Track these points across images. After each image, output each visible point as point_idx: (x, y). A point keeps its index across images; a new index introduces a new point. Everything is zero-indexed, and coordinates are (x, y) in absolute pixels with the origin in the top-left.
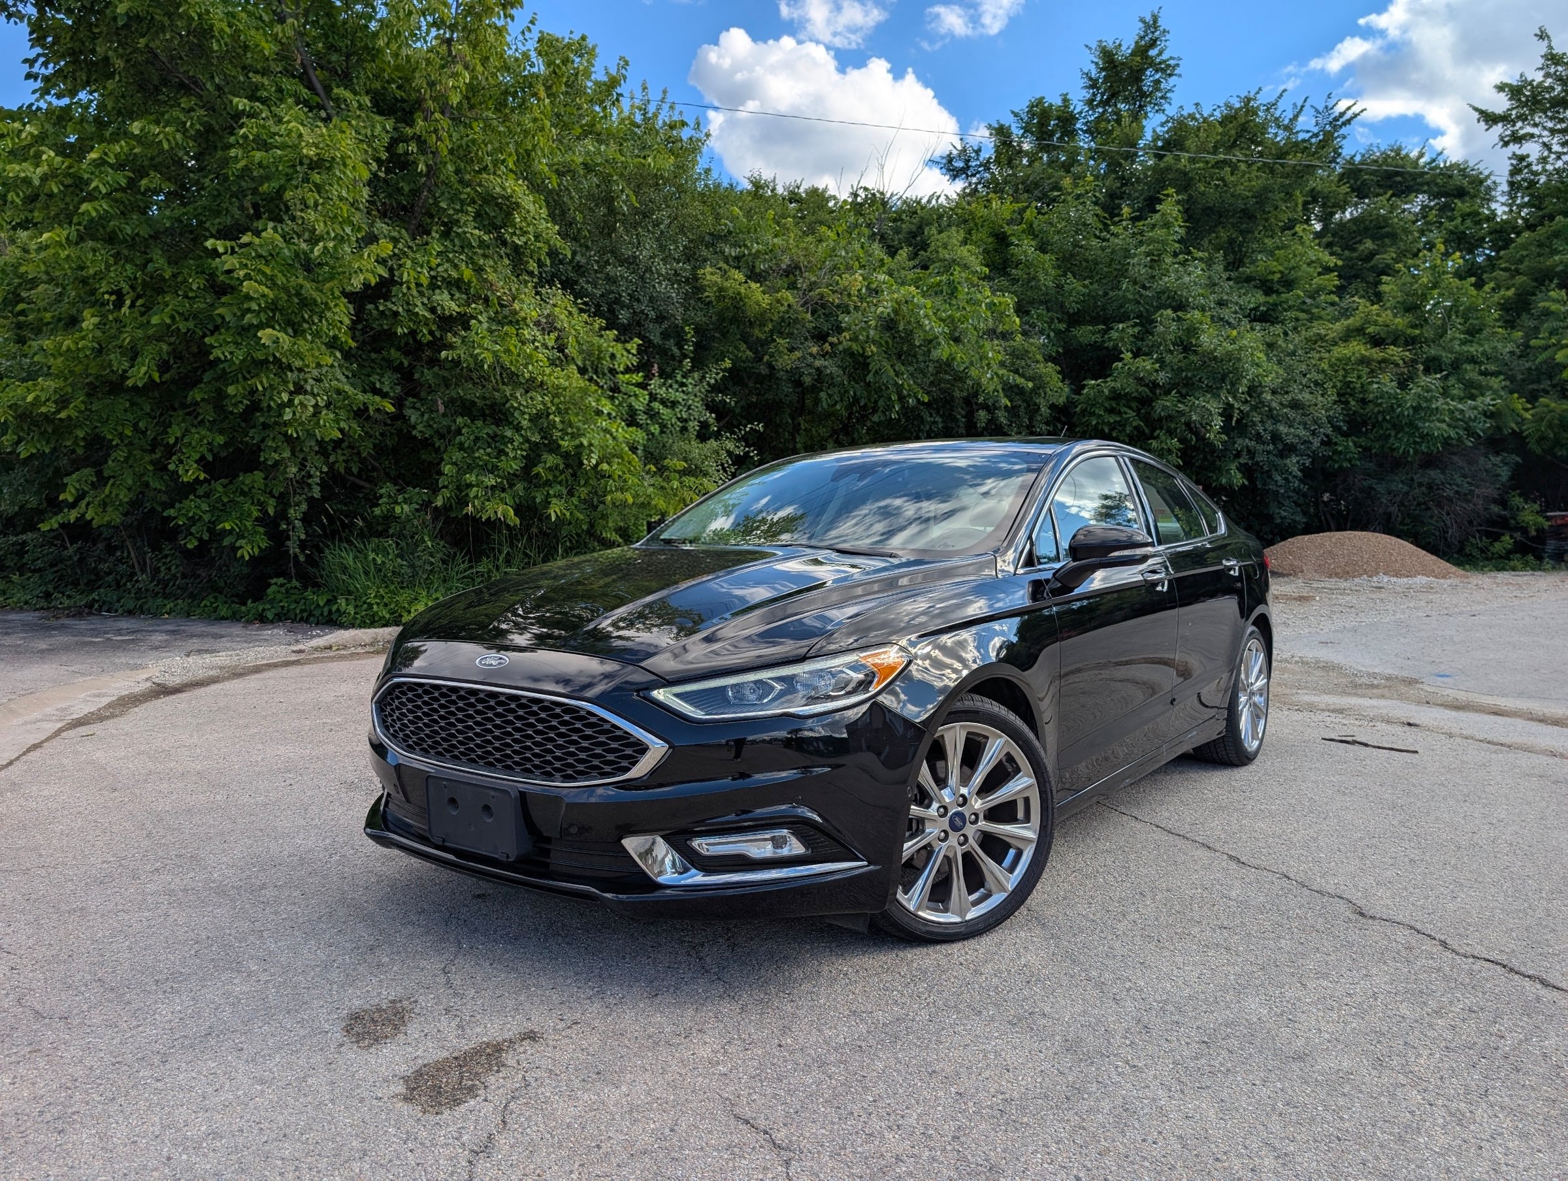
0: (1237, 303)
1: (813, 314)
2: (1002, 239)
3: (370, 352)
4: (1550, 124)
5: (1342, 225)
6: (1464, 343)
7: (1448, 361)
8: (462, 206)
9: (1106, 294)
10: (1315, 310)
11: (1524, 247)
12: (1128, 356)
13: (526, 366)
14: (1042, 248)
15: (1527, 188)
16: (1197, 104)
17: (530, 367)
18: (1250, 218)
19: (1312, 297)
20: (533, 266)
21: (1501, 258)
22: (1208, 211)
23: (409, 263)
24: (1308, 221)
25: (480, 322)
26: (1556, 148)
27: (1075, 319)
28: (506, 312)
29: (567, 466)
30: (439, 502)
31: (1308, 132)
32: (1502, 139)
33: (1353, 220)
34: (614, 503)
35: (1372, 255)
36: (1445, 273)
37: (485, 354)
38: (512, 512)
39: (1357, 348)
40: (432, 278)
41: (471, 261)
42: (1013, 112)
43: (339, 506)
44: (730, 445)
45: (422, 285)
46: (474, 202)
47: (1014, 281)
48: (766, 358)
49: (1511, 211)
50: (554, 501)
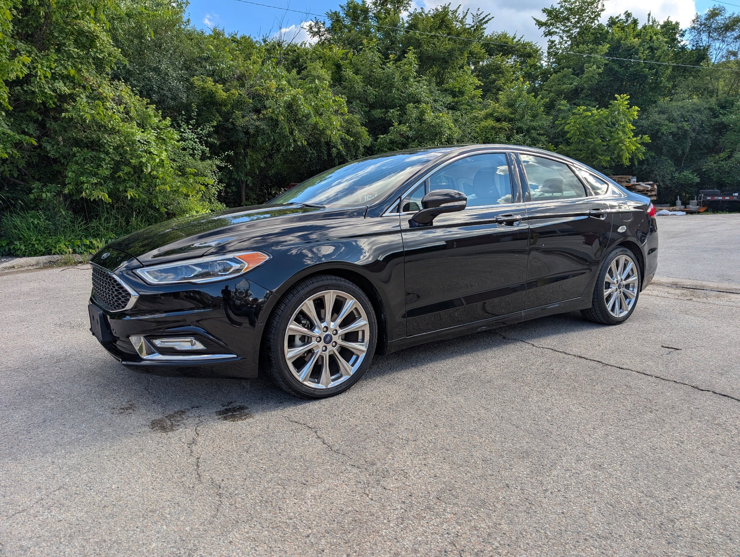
0: (442, 101)
1: (253, 99)
2: (338, 67)
3: (19, 112)
4: (563, 28)
5: (483, 67)
6: (531, 121)
7: (525, 129)
8: (66, 35)
9: (386, 95)
10: (473, 105)
11: (553, 81)
12: (396, 124)
13: (109, 121)
14: (357, 72)
15: (555, 55)
16: (422, 8)
17: (112, 122)
18: (446, 62)
19: (471, 99)
20: (108, 70)
21: (544, 85)
22: (429, 58)
23: (39, 66)
24: (469, 65)
25: (82, 98)
26: (565, 38)
27: (372, 106)
28: (95, 93)
29: (135, 172)
30: (66, 191)
31: (470, 25)
32: (544, 33)
33: (487, 65)
34: (160, 191)
35: (495, 81)
36: (523, 90)
37: (87, 115)
38: (107, 196)
39: (491, 122)
40: (53, 73)
41: (74, 66)
42: (340, 6)
43: (7, 195)
44: (218, 162)
45: (47, 77)
46: (73, 34)
47: (345, 88)
48: (231, 120)
49: (548, 65)
50: (129, 189)
